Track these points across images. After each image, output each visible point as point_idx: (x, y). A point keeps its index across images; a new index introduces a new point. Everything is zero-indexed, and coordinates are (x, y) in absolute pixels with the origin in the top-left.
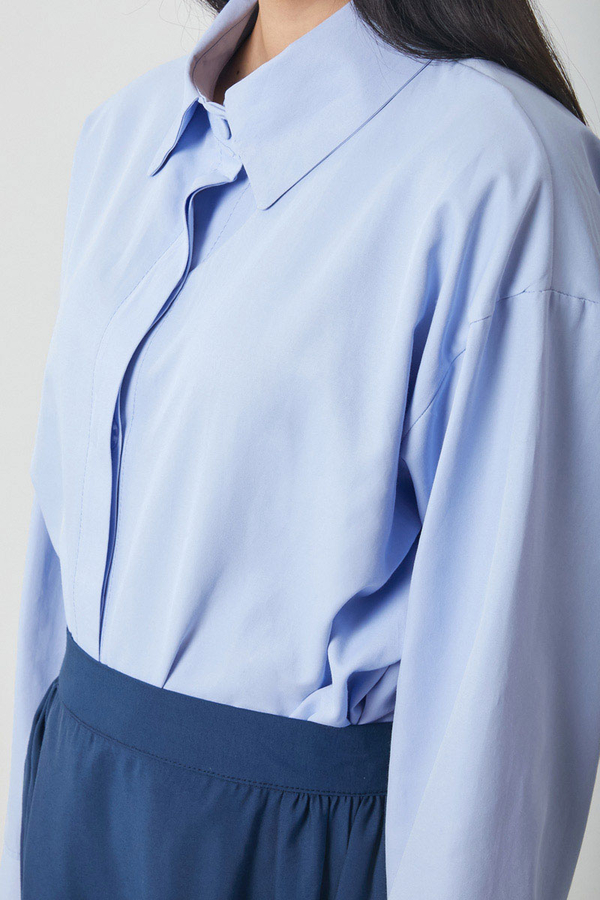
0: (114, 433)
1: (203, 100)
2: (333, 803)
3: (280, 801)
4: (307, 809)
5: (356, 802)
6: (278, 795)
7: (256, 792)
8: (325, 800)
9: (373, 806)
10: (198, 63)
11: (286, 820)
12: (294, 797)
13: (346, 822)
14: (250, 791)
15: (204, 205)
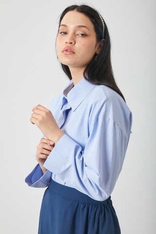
1: (65, 97)
4: (85, 205)
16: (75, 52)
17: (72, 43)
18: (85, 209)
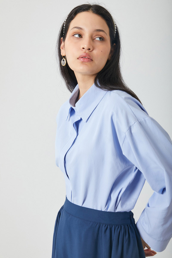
0: (65, 164)
1: (72, 107)
2: (112, 226)
3: (102, 226)
4: (107, 227)
5: (116, 226)
6: (102, 225)
7: (98, 224)
8: (110, 226)
9: (119, 227)
10: (71, 100)
11: (104, 229)
12: (105, 225)
13: (114, 229)
14: (97, 224)
15: (77, 124)
16: (93, 59)
17: (89, 49)
18: (108, 231)
